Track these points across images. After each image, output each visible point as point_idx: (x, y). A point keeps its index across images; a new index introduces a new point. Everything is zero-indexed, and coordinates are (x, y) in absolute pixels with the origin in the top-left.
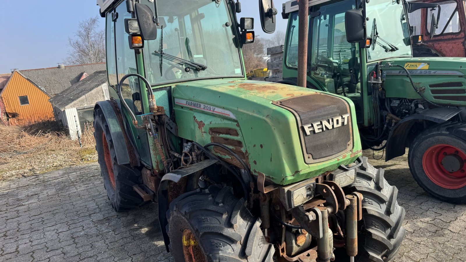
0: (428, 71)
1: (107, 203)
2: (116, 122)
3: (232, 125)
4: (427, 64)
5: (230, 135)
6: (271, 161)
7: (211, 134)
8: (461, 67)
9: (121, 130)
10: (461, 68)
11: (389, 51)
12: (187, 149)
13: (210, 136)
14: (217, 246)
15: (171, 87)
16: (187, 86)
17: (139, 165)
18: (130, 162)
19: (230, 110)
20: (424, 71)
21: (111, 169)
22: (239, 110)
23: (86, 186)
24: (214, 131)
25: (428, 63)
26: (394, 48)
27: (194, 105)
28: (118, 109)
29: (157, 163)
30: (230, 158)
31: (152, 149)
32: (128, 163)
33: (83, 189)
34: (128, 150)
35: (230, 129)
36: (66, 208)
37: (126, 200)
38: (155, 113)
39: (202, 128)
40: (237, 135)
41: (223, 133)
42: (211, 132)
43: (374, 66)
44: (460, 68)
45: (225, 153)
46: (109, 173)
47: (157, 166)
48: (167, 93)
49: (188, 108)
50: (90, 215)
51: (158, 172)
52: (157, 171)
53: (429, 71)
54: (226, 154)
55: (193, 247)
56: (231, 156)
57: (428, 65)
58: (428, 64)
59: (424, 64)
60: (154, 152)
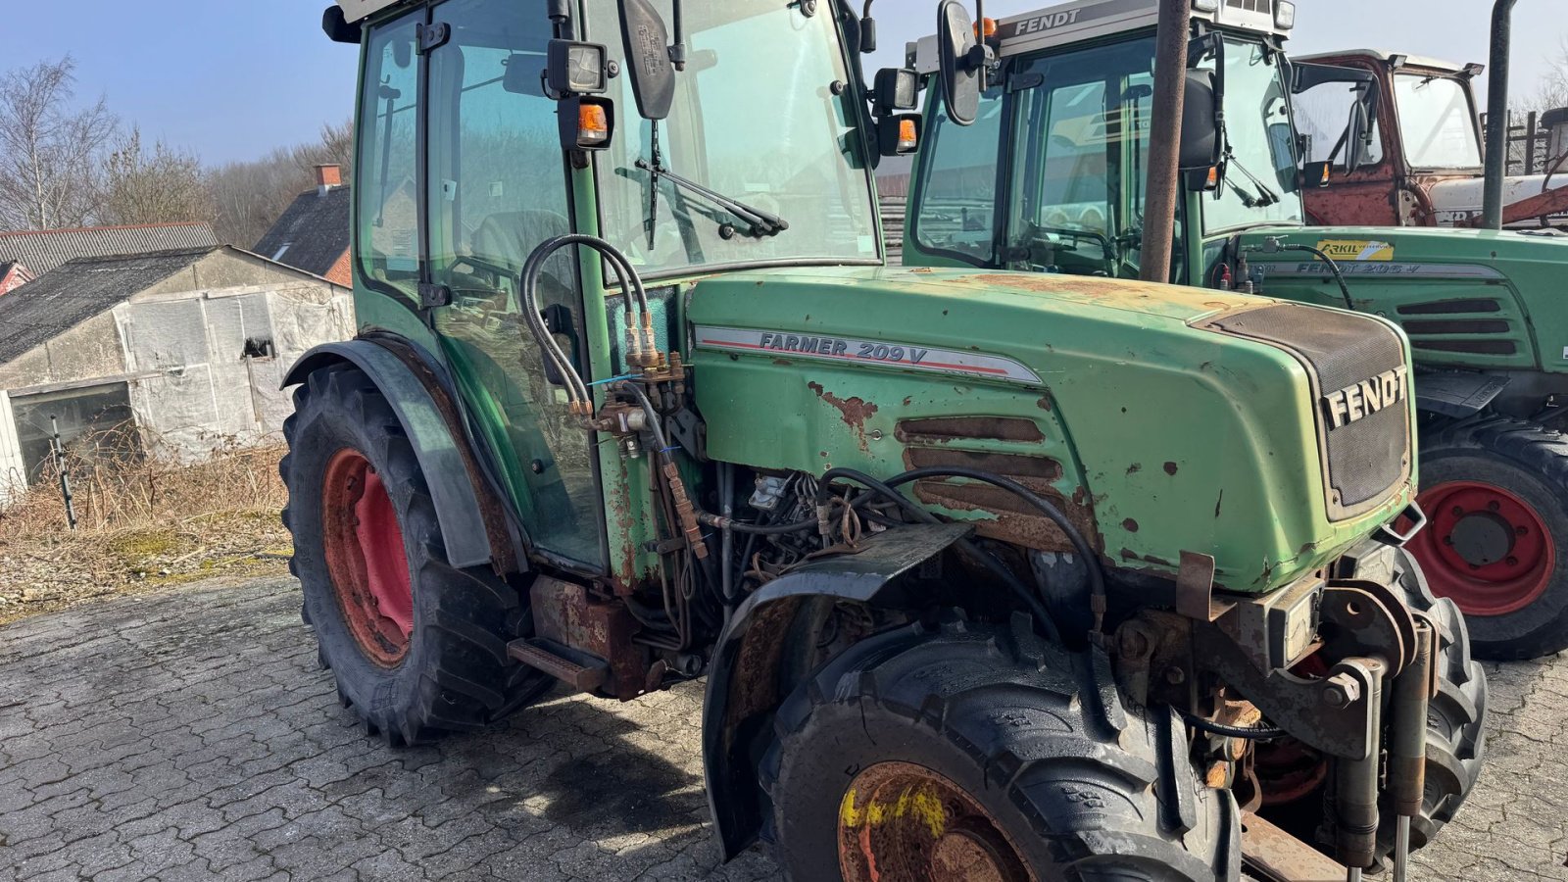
0: (1390, 265)
1: (332, 719)
2: (431, 413)
3: (1025, 406)
4: (1387, 244)
5: (1001, 438)
6: (1217, 513)
7: (905, 439)
8: (1494, 255)
9: (453, 445)
10: (1495, 259)
11: (1255, 205)
12: (767, 498)
13: (901, 447)
14: (1087, 804)
15: (676, 287)
16: (759, 283)
17: (524, 568)
18: (491, 557)
19: (1006, 355)
20: (1378, 265)
21: (354, 594)
22: (1057, 351)
23: (213, 663)
24: (910, 428)
25: (1392, 240)
26: (1269, 195)
27: (809, 346)
28: (427, 368)
29: (629, 553)
30: (995, 518)
31: (615, 504)
32: (485, 560)
33: (208, 676)
34: (483, 514)
35: (1000, 420)
36: (170, 750)
37: (450, 699)
38: (650, 373)
39: (865, 420)
40: (1038, 437)
41: (962, 436)
42: (904, 434)
43: (1218, 249)
44: (1490, 258)
45: (966, 504)
46: (347, 607)
47: (629, 564)
48: (663, 310)
49: (771, 357)
50: (286, 766)
51: (628, 586)
52: (626, 583)
53: (1396, 264)
54: (971, 506)
55: (876, 829)
56: (996, 510)
57: (1392, 248)
58: (1391, 245)
59: (1376, 243)
60: (621, 515)
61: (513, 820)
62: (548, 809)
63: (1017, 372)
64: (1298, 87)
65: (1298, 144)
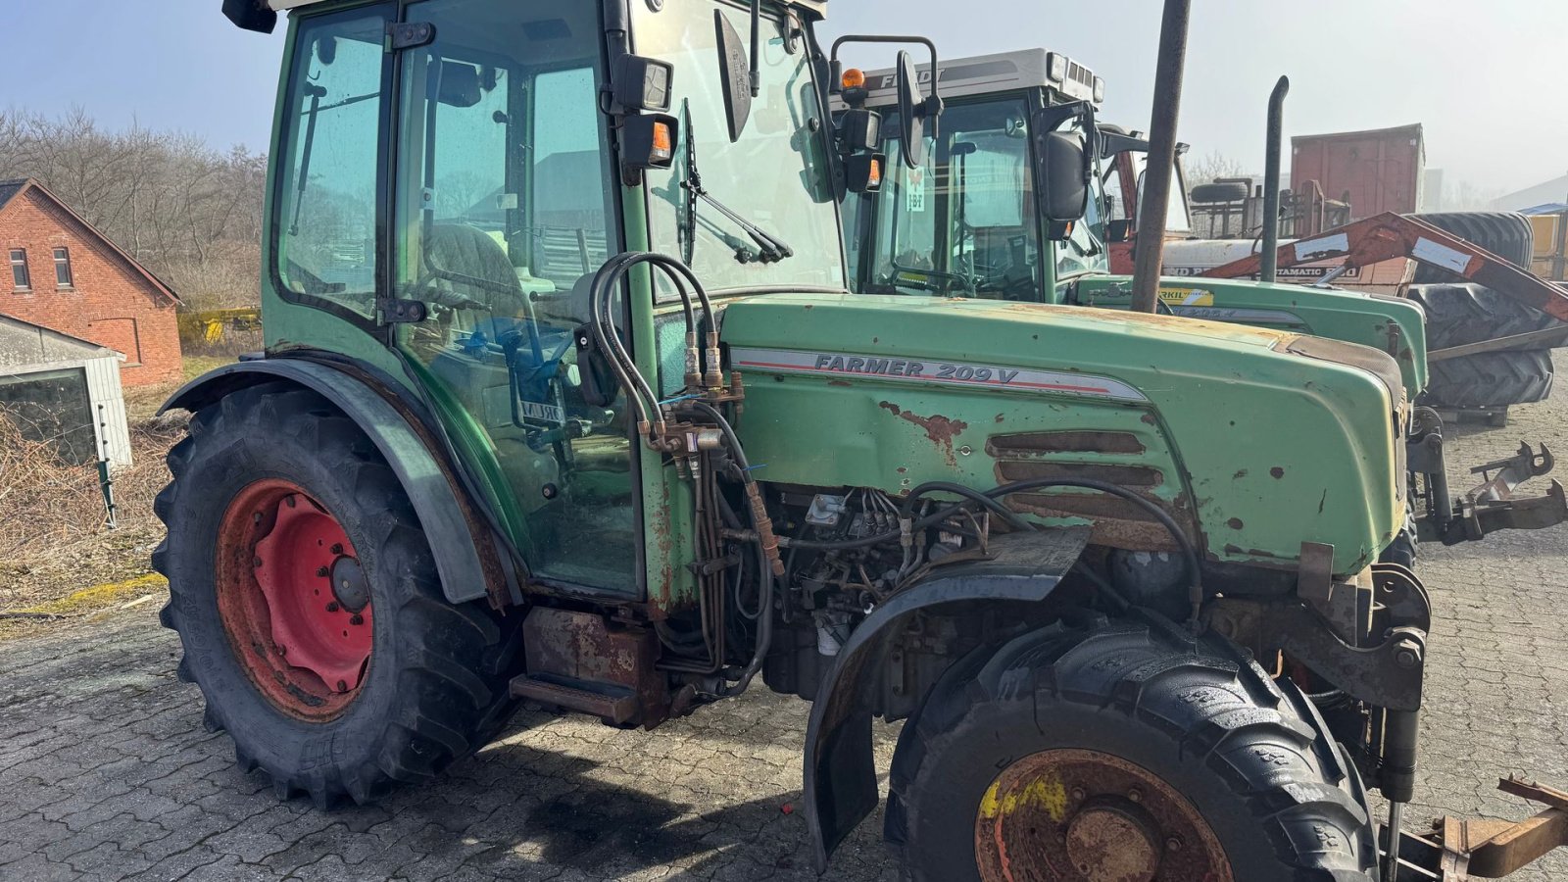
0: (1211, 310)
1: (224, 788)
3: (1130, 421)
4: (1207, 292)
5: (1099, 450)
6: (1321, 509)
7: (997, 454)
8: (1294, 303)
9: (438, 472)
10: (1296, 307)
12: (828, 515)
13: (992, 462)
14: (1277, 763)
17: (518, 599)
18: (487, 590)
19: (1109, 376)
20: (1201, 309)
21: (254, 645)
22: (1163, 371)
23: (27, 740)
24: (1000, 443)
25: (1211, 289)
26: (1097, 247)
27: (880, 368)
29: (666, 576)
30: (1091, 523)
31: (657, 527)
32: (482, 593)
33: (29, 753)
34: (477, 545)
35: (1099, 434)
38: (716, 394)
39: (953, 437)
40: (1139, 449)
41: (1057, 450)
42: (995, 450)
44: (1292, 306)
45: (1059, 512)
46: (248, 659)
47: (666, 588)
49: (828, 378)
51: (664, 610)
52: (662, 607)
53: (1216, 309)
54: (1065, 514)
55: (1008, 818)
56: (1091, 517)
57: (1212, 296)
58: (1211, 293)
59: (1199, 291)
60: (662, 537)
61: (513, 869)
62: (545, 854)
63: (1119, 391)
64: (1105, 154)
65: (1105, 203)
